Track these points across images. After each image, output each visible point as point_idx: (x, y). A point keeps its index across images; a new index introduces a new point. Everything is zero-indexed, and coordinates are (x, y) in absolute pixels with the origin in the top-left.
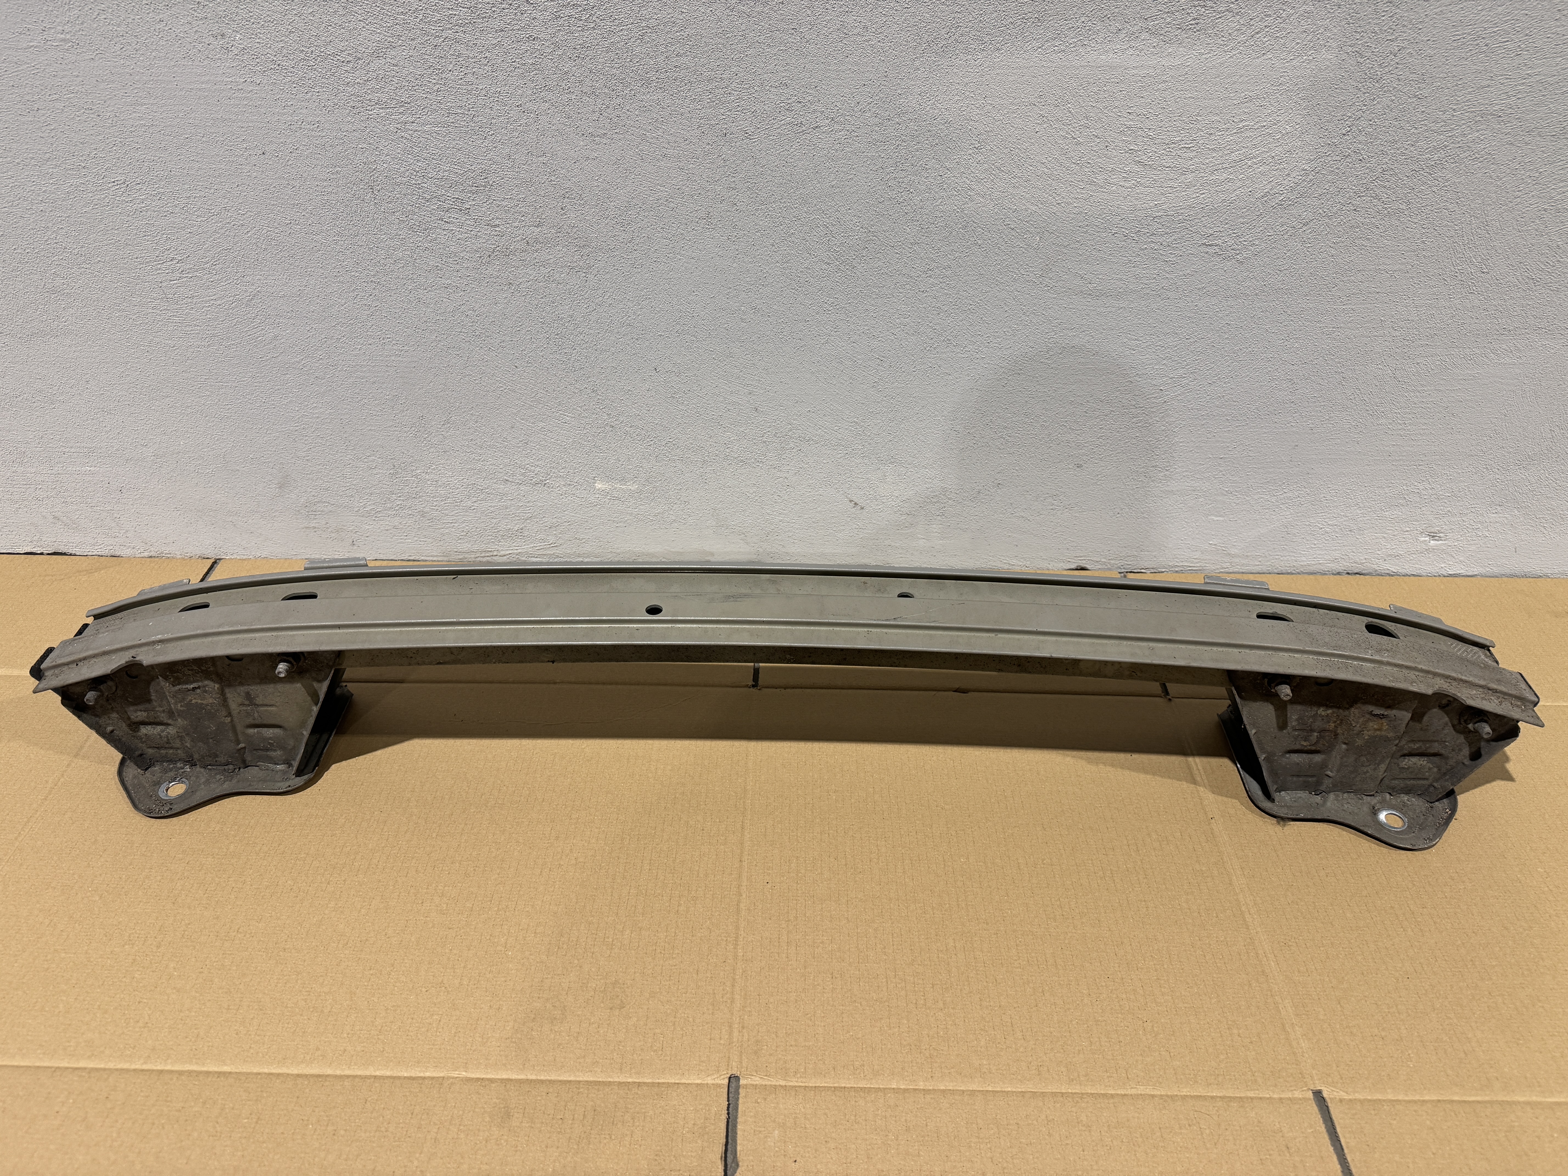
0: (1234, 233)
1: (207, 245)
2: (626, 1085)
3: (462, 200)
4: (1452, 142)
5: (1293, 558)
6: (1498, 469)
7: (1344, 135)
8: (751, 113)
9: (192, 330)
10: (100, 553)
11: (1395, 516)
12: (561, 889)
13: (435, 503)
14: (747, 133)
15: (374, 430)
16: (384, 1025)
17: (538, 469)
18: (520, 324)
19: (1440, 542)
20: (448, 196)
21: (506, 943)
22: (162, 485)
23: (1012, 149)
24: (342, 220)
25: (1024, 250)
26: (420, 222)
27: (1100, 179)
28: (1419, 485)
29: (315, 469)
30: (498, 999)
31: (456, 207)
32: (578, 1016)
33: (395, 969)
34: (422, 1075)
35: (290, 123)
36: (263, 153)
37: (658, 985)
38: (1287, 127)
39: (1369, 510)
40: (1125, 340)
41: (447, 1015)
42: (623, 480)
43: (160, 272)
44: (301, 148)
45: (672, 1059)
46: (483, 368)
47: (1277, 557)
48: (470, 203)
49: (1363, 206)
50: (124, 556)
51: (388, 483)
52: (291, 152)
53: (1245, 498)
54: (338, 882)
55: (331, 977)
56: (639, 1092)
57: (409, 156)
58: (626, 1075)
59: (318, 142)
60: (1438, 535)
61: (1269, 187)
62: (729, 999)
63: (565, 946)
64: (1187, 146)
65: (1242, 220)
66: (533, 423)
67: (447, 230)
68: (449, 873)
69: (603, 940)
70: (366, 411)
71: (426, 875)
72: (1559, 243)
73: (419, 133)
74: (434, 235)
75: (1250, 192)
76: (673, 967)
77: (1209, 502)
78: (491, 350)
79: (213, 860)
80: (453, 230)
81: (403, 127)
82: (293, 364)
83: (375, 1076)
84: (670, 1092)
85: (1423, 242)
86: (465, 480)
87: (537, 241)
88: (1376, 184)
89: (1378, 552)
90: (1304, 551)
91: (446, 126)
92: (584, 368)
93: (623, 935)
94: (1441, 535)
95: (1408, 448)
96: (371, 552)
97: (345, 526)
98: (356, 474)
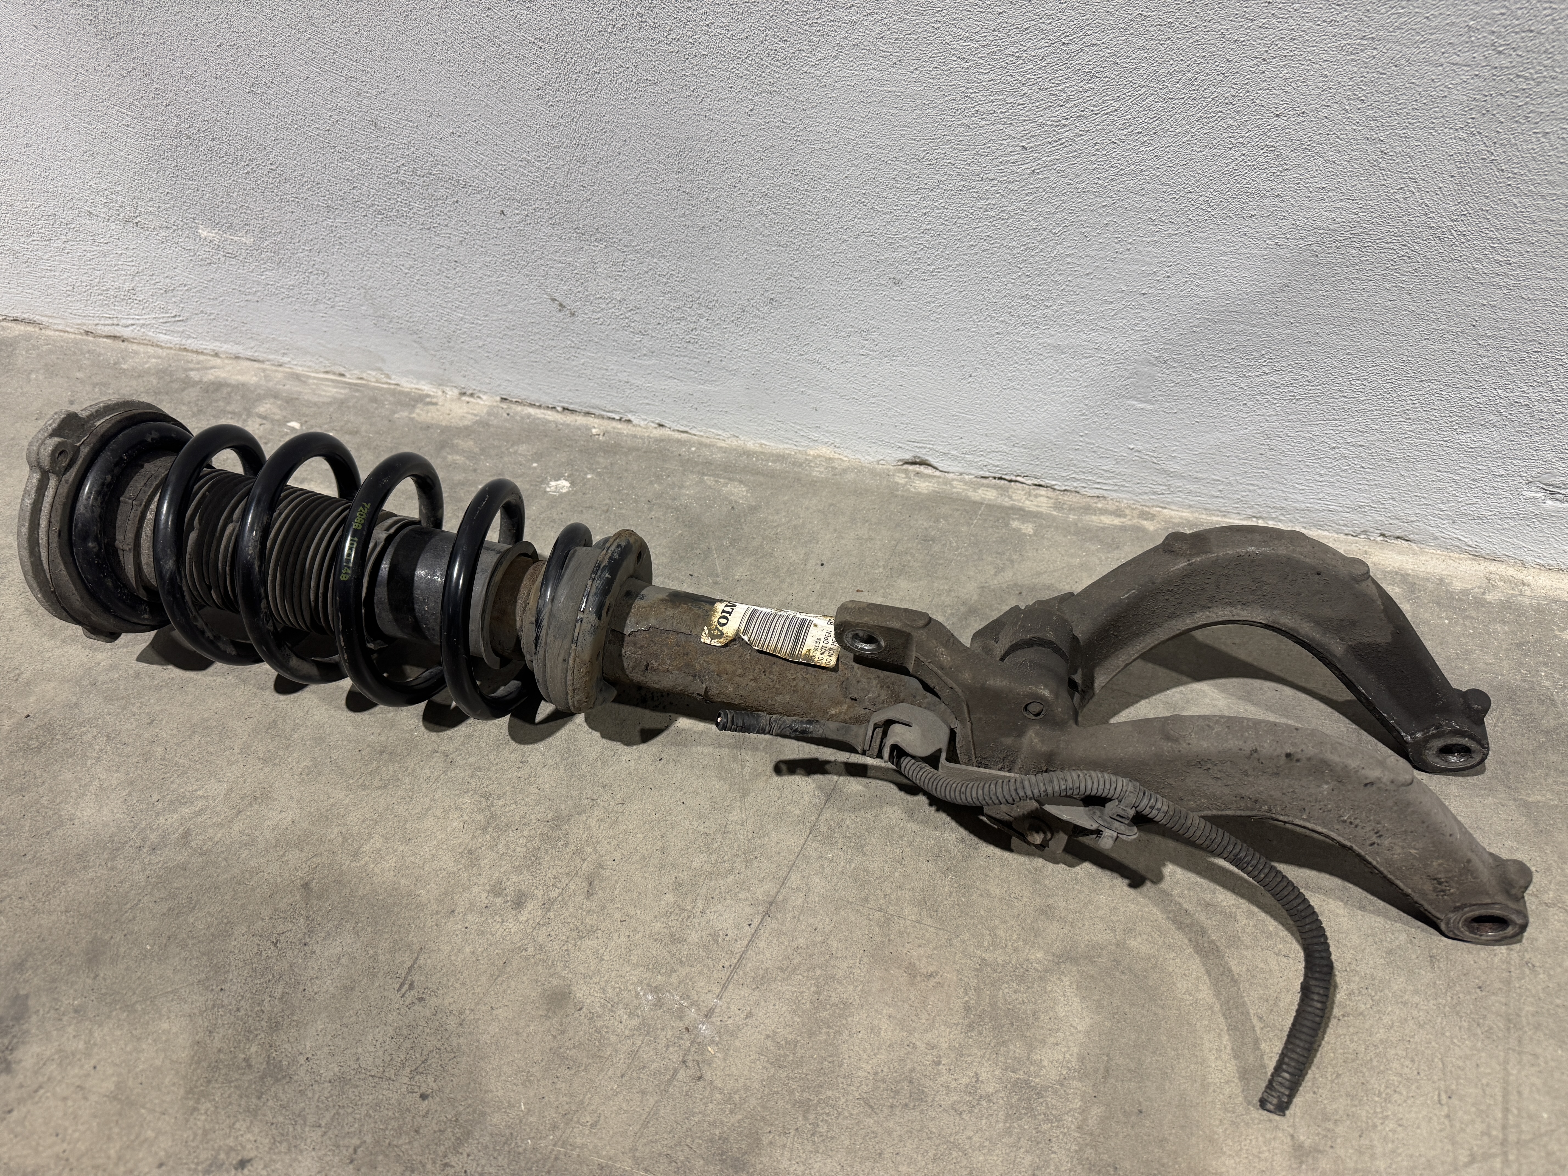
11: (1477, 444)
17: (120, 198)
28: (1532, 391)
39: (1428, 426)
42: (230, 227)
53: (1190, 375)
60: (1562, 492)
95: (1513, 315)
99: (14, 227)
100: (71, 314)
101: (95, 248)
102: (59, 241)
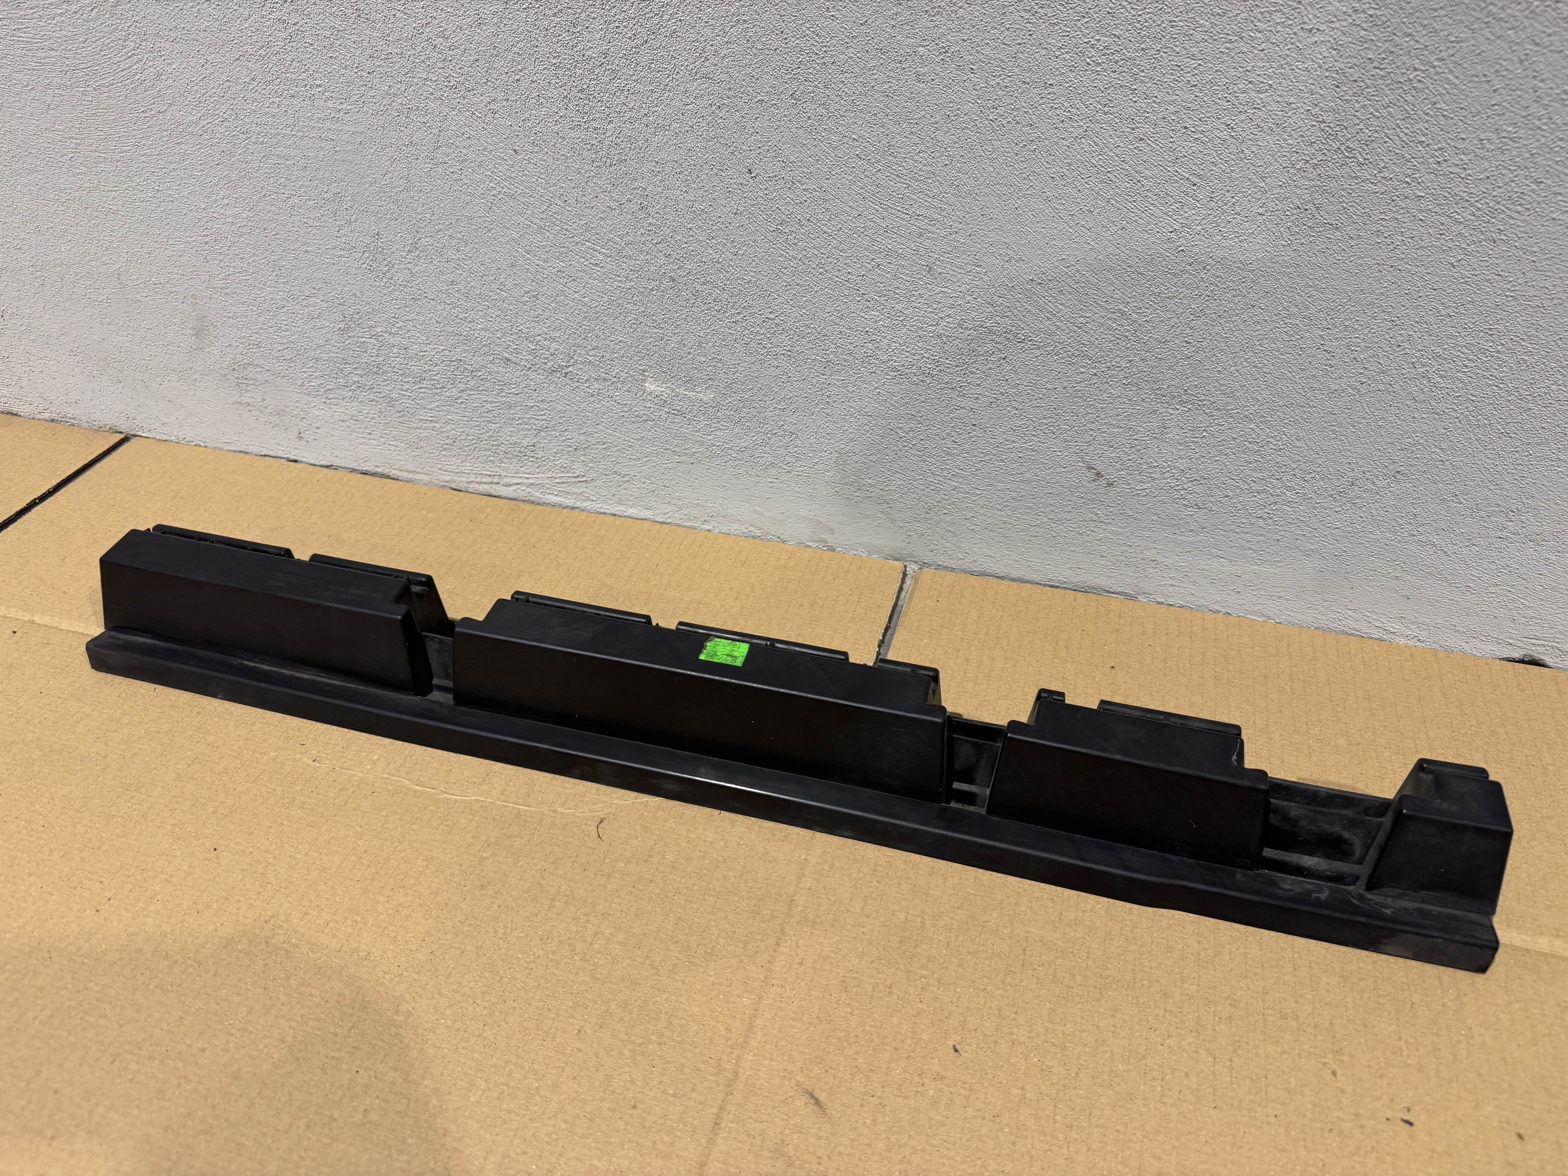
17: (554, 345)
22: (50, 314)
29: (238, 310)
42: (689, 381)
50: (22, 414)
51: (339, 345)
86: (447, 352)
96: (324, 452)
97: (288, 407)
98: (294, 324)
99: (400, 372)
100: (440, 469)
101: (500, 398)
102: (454, 390)
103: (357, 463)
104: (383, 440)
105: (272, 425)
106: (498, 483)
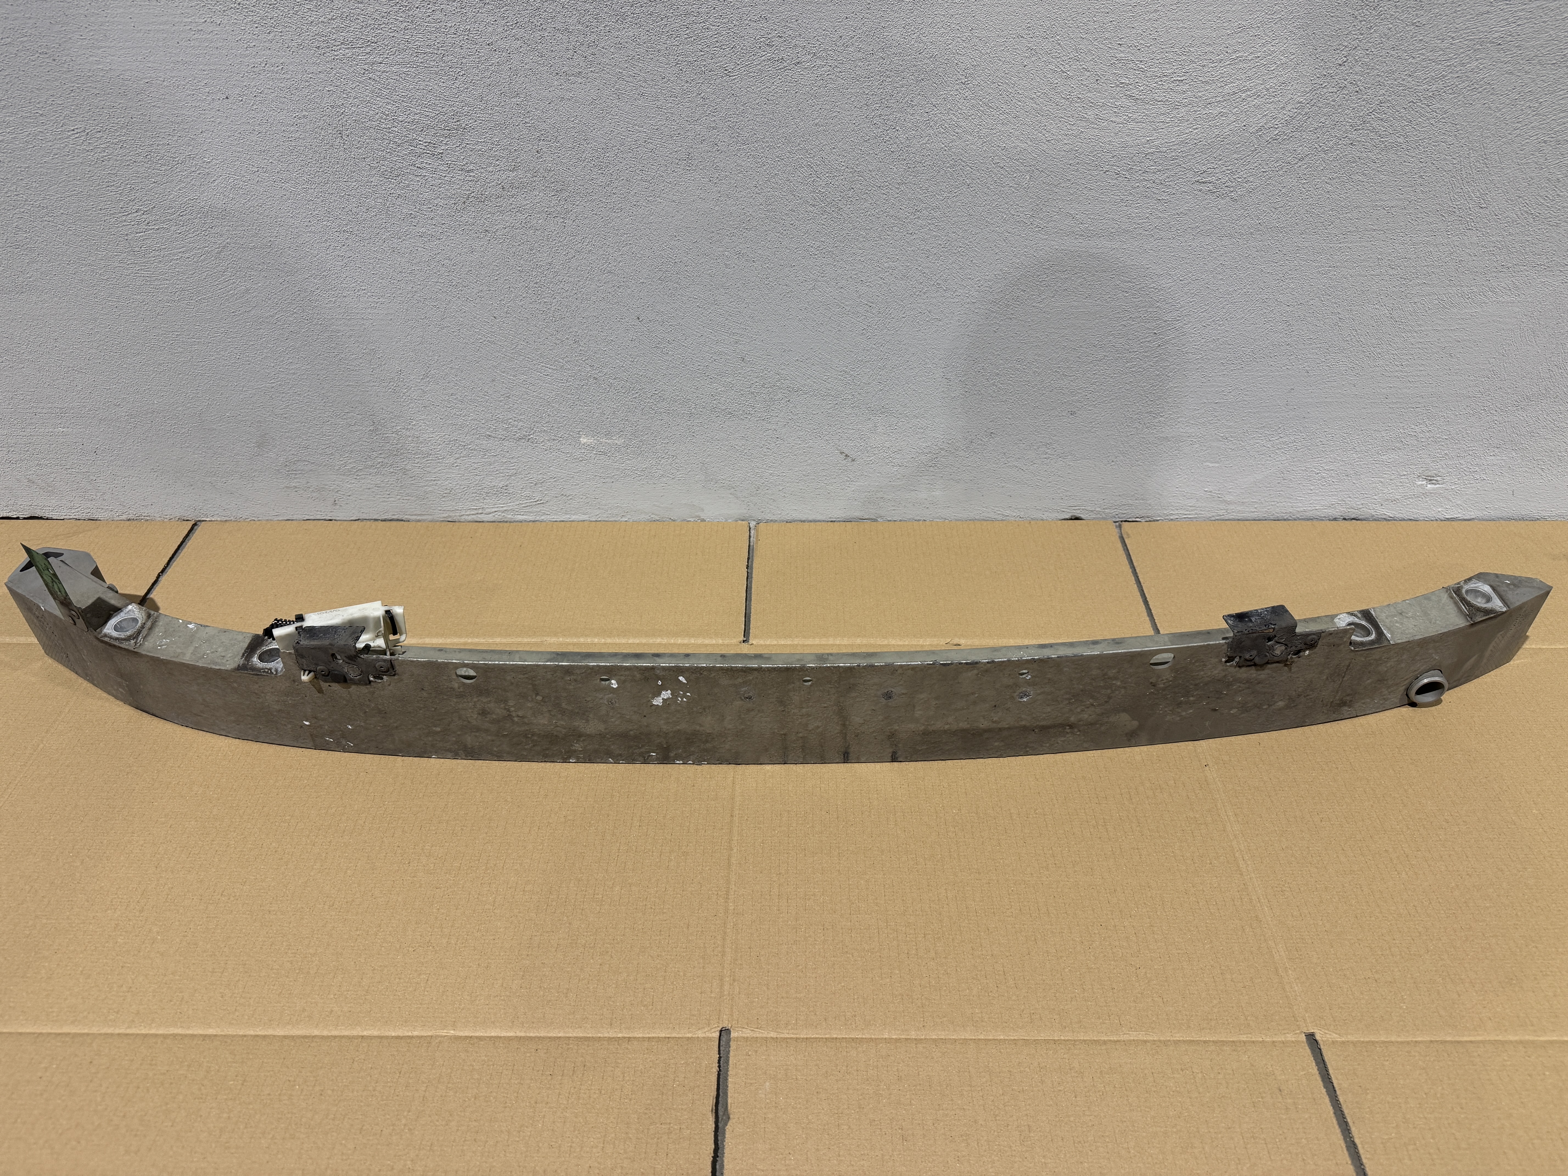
0: (1228, 170)
1: (173, 195)
2: (616, 1041)
3: (434, 144)
4: (1451, 72)
5: (1289, 504)
6: (1496, 411)
7: (1340, 65)
8: (730, 48)
9: (160, 285)
10: (77, 517)
11: (1391, 460)
12: (550, 847)
13: (417, 460)
14: (726, 70)
15: (352, 385)
16: (371, 985)
17: (521, 424)
18: (498, 273)
19: (1437, 486)
20: (420, 141)
21: (494, 901)
22: (138, 446)
23: (1000, 84)
24: (311, 167)
25: (1013, 190)
26: (392, 168)
27: (1091, 114)
28: (1416, 428)
29: (293, 427)
30: (486, 957)
31: (428, 152)
32: (568, 972)
33: (382, 930)
34: (410, 1034)
35: (253, 65)
36: (227, 98)
37: (649, 940)
38: (1282, 58)
39: (1366, 454)
40: (1118, 283)
41: (435, 974)
42: (608, 434)
43: (125, 223)
44: (266, 91)
45: (663, 1013)
46: (461, 319)
47: (1273, 503)
48: (443, 147)
49: (1359, 139)
50: (102, 519)
51: (368, 441)
52: (255, 96)
53: (1240, 444)
54: (324, 844)
55: (317, 938)
56: (629, 1047)
57: (378, 99)
58: (616, 1030)
59: (283, 85)
60: (1435, 479)
61: (1264, 120)
62: (720, 952)
63: (554, 903)
64: (1180, 79)
65: (1235, 156)
66: (514, 376)
67: (420, 176)
68: (436, 833)
69: (592, 896)
70: (343, 366)
71: (412, 835)
72: (1559, 176)
73: (387, 74)
74: (406, 182)
75: (1245, 126)
76: (664, 922)
77: (1205, 448)
78: (468, 301)
79: (196, 823)
80: (425, 176)
81: (371, 67)
82: (267, 318)
83: (363, 1036)
84: (660, 1046)
85: (1421, 177)
86: (447, 436)
87: (512, 186)
88: (1373, 116)
89: (1375, 497)
90: (1300, 497)
91: (415, 66)
92: (564, 318)
93: (613, 891)
94: (1439, 478)
95: (1405, 390)
96: (353, 511)
97: (326, 485)
98: (335, 431)
99: (413, 452)
100: (440, 510)
101: (484, 460)
102: (452, 459)
103: (378, 515)
104: (399, 497)
105: (313, 499)
106: (482, 513)
